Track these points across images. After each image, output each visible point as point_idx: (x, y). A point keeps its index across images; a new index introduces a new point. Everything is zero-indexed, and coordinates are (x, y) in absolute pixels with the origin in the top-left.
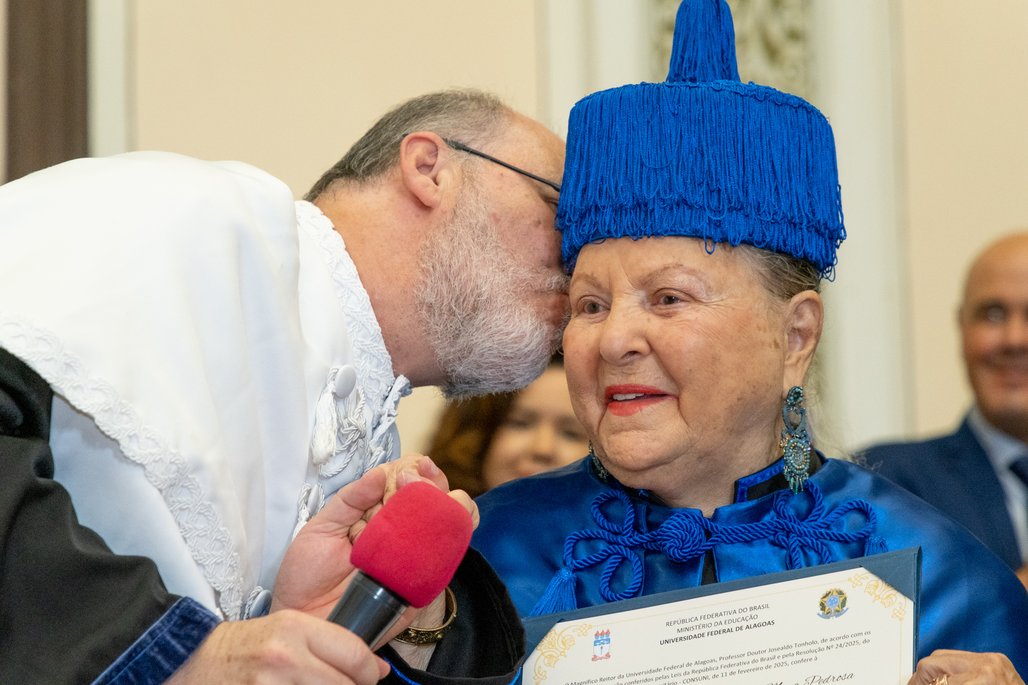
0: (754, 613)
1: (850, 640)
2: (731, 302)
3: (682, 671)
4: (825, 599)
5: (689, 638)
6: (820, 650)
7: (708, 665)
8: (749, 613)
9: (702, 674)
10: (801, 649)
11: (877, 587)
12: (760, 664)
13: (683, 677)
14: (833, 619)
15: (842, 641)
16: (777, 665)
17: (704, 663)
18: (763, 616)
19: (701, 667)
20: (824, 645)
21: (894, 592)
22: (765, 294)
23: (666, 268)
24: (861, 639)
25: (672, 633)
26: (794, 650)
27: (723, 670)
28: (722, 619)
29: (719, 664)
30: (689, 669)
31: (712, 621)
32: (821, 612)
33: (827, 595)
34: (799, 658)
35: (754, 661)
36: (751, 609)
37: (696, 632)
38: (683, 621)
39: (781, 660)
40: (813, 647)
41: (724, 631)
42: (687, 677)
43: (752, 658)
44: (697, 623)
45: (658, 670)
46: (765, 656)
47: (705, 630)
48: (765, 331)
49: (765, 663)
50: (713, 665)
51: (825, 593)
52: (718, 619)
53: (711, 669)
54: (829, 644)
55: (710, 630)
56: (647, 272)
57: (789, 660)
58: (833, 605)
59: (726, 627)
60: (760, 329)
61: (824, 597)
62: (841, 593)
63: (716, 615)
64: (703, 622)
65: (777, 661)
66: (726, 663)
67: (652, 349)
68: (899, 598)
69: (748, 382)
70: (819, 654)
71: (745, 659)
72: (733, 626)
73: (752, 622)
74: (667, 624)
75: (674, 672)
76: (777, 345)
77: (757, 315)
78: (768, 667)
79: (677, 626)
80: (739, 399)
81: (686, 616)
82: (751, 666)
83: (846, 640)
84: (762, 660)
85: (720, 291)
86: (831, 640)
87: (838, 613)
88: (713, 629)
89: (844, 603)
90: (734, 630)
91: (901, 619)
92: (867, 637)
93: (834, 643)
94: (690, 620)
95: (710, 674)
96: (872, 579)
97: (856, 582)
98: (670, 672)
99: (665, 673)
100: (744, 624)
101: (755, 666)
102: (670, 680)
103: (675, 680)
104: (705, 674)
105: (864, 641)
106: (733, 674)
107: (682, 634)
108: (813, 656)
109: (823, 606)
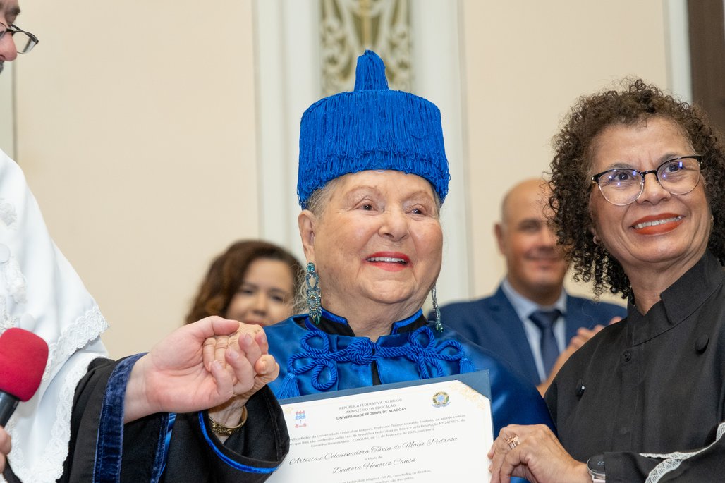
0: (393, 403)
1: (453, 419)
3: (352, 434)
4: (436, 397)
5: (354, 416)
6: (435, 424)
7: (367, 432)
8: (390, 403)
9: (364, 436)
10: (423, 424)
11: (466, 391)
12: (399, 432)
13: (352, 438)
14: (441, 409)
15: (449, 420)
16: (409, 432)
17: (365, 430)
18: (399, 405)
19: (364, 432)
20: (438, 422)
21: (477, 394)
24: (460, 419)
25: (344, 413)
26: (420, 424)
27: (377, 435)
28: (374, 406)
29: (374, 431)
30: (356, 433)
31: (369, 407)
32: (434, 404)
33: (437, 395)
34: (423, 428)
35: (395, 430)
36: (391, 401)
37: (359, 413)
38: (350, 407)
39: (412, 430)
40: (431, 423)
41: (376, 413)
42: (355, 438)
43: (394, 428)
44: (358, 408)
45: (337, 434)
46: (401, 427)
47: (364, 412)
49: (402, 432)
50: (370, 431)
51: (436, 393)
52: (371, 406)
53: (369, 433)
54: (440, 421)
55: (367, 412)
57: (417, 430)
58: (441, 401)
59: (377, 411)
62: (445, 394)
63: (370, 404)
64: (362, 407)
65: (409, 430)
66: (379, 430)
68: (480, 397)
70: (435, 427)
71: (390, 429)
72: (381, 410)
73: (392, 408)
74: (340, 408)
75: (347, 435)
78: (405, 433)
79: (346, 410)
81: (352, 404)
82: (394, 432)
83: (451, 419)
84: (400, 429)
86: (442, 419)
87: (444, 404)
88: (369, 411)
89: (447, 400)
90: (382, 412)
91: (483, 409)
92: (463, 418)
93: (444, 421)
94: (355, 407)
95: (370, 436)
97: (454, 388)
98: (344, 435)
99: (342, 435)
100: (388, 409)
101: (397, 432)
102: (345, 439)
103: (348, 439)
104: (366, 436)
105: (462, 420)
106: (383, 436)
107: (350, 414)
108: (432, 427)
109: (435, 401)
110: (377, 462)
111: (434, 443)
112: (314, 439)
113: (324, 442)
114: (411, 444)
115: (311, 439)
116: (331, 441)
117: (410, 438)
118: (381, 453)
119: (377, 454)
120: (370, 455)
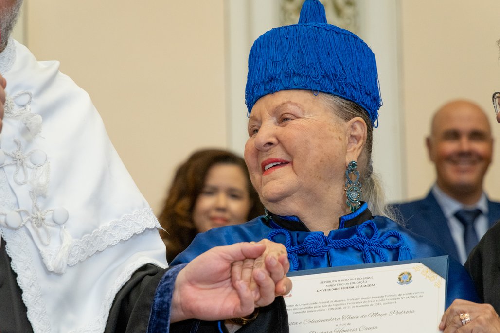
0: (365, 280)
1: (413, 295)
2: (315, 118)
3: (328, 304)
4: (401, 276)
5: (332, 290)
6: (398, 299)
7: (341, 303)
8: (362, 280)
9: (338, 306)
10: (388, 298)
11: (427, 272)
12: (367, 304)
13: (328, 307)
14: (405, 286)
15: (409, 295)
16: (376, 305)
17: (339, 301)
18: (369, 282)
19: (338, 303)
20: (400, 297)
21: (436, 275)
22: (334, 116)
23: (283, 104)
24: (418, 295)
25: (323, 287)
26: (385, 298)
27: (349, 305)
28: (349, 282)
29: (347, 302)
30: (332, 304)
31: (344, 282)
32: (399, 282)
33: (402, 274)
34: (387, 302)
35: (364, 302)
36: (364, 278)
37: (336, 287)
38: (329, 282)
39: (378, 302)
40: (395, 297)
41: (350, 288)
42: (330, 307)
43: (363, 301)
44: (336, 283)
45: (316, 303)
46: (369, 300)
47: (340, 287)
48: (333, 131)
49: (370, 304)
50: (344, 303)
51: (401, 273)
52: (347, 282)
53: (342, 304)
54: (402, 296)
55: (343, 287)
56: (275, 107)
57: (382, 302)
58: (404, 279)
59: (351, 286)
60: (330, 130)
61: (401, 275)
62: (409, 274)
63: (346, 280)
64: (339, 283)
65: (376, 303)
66: (350, 302)
67: (279, 142)
68: (439, 277)
69: (325, 154)
70: (397, 301)
71: (360, 301)
72: (354, 285)
73: (364, 284)
74: (321, 283)
75: (324, 304)
76: (340, 139)
77: (329, 125)
78: (371, 305)
79: (326, 284)
80: (321, 161)
81: (331, 280)
82: (363, 304)
83: (411, 295)
84: (368, 302)
85: (309, 113)
86: (404, 294)
87: (407, 283)
88: (344, 286)
89: (410, 278)
90: (355, 287)
91: (439, 287)
92: (422, 294)
93: (405, 296)
94: (333, 282)
95: (342, 307)
96: (425, 268)
97: (418, 270)
98: (321, 305)
99: (320, 305)
100: (360, 285)
101: (365, 304)
102: (322, 308)
103: (324, 308)
104: (339, 306)
105: (421, 296)
106: (353, 307)
107: (329, 288)
108: (394, 301)
109: (400, 279)
110: (346, 328)
111: (395, 314)
112: (296, 307)
113: (304, 310)
114: (376, 314)
115: (294, 307)
116: (310, 309)
117: (375, 309)
118: (350, 321)
119: (347, 321)
120: (341, 322)
